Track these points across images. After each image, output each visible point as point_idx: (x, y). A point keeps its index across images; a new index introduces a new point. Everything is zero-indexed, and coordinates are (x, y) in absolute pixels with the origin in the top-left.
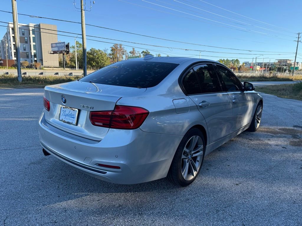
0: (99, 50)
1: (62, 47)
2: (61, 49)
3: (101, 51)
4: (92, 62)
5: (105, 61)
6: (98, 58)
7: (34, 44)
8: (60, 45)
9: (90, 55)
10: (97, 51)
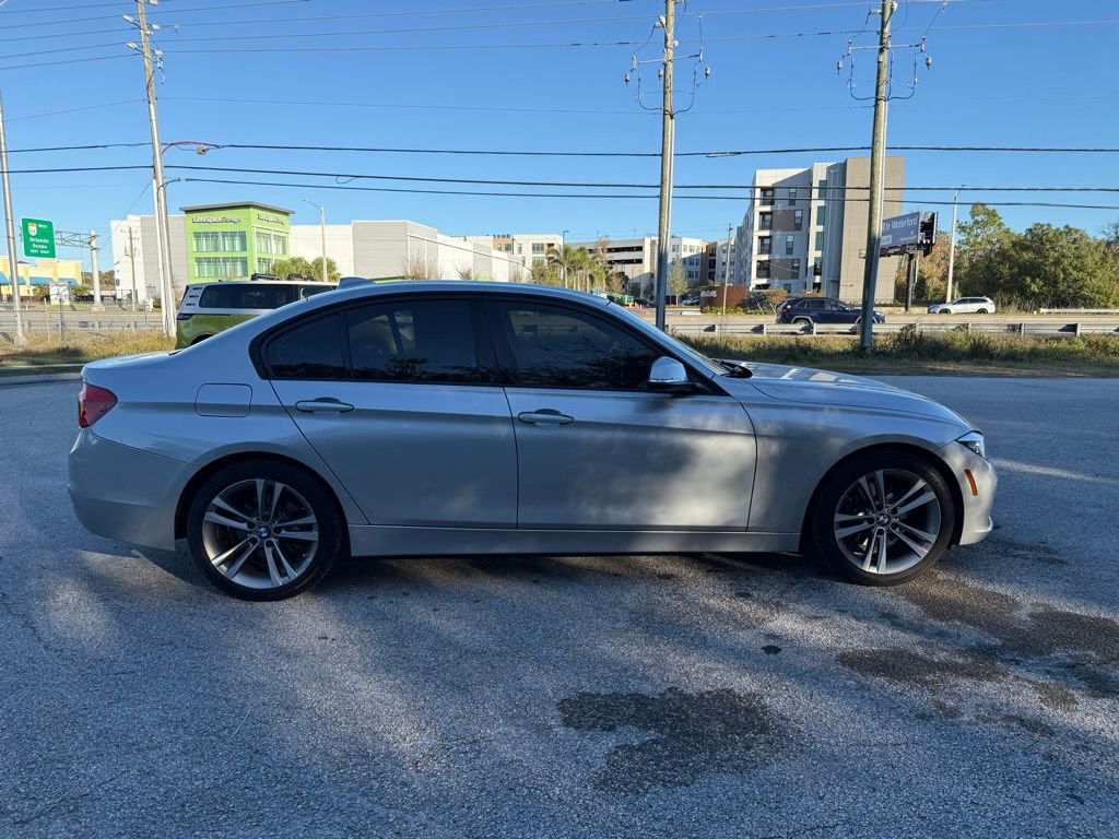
0: (1067, 227)
1: (906, 231)
2: (902, 240)
3: (1076, 231)
4: (1028, 279)
5: (1089, 274)
6: (1057, 263)
7: (820, 228)
8: (902, 224)
9: (1024, 254)
10: (1058, 234)
